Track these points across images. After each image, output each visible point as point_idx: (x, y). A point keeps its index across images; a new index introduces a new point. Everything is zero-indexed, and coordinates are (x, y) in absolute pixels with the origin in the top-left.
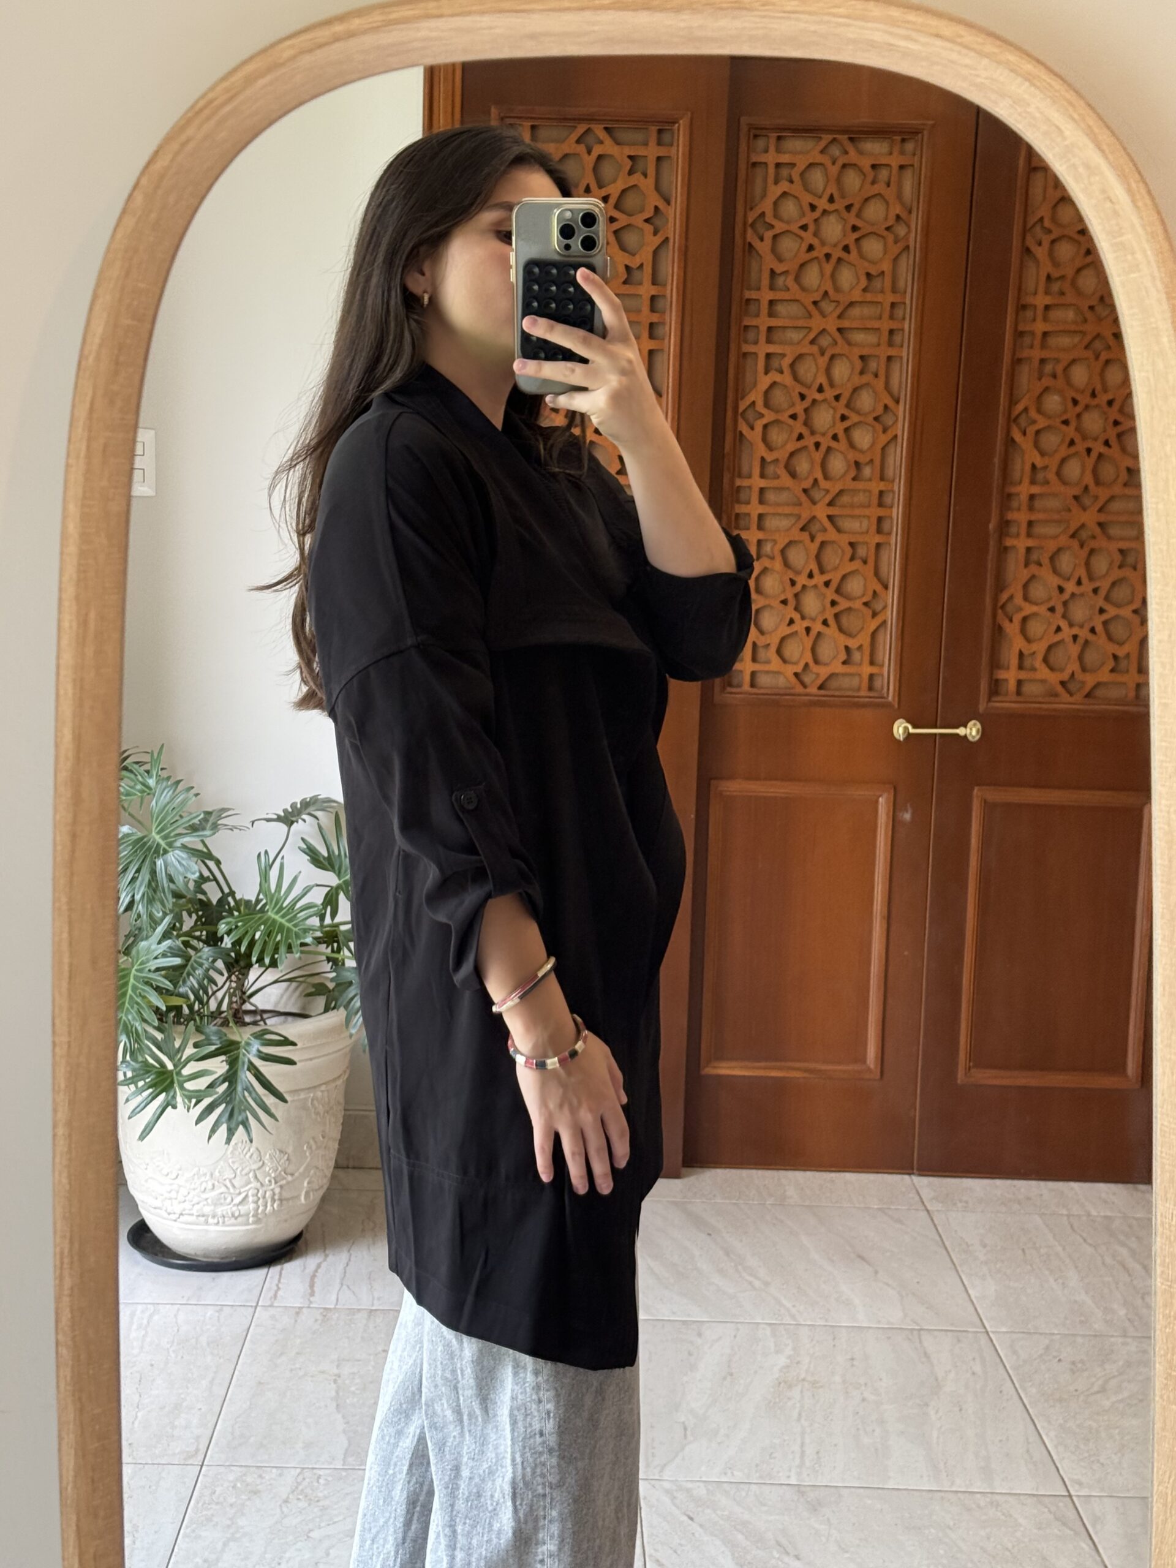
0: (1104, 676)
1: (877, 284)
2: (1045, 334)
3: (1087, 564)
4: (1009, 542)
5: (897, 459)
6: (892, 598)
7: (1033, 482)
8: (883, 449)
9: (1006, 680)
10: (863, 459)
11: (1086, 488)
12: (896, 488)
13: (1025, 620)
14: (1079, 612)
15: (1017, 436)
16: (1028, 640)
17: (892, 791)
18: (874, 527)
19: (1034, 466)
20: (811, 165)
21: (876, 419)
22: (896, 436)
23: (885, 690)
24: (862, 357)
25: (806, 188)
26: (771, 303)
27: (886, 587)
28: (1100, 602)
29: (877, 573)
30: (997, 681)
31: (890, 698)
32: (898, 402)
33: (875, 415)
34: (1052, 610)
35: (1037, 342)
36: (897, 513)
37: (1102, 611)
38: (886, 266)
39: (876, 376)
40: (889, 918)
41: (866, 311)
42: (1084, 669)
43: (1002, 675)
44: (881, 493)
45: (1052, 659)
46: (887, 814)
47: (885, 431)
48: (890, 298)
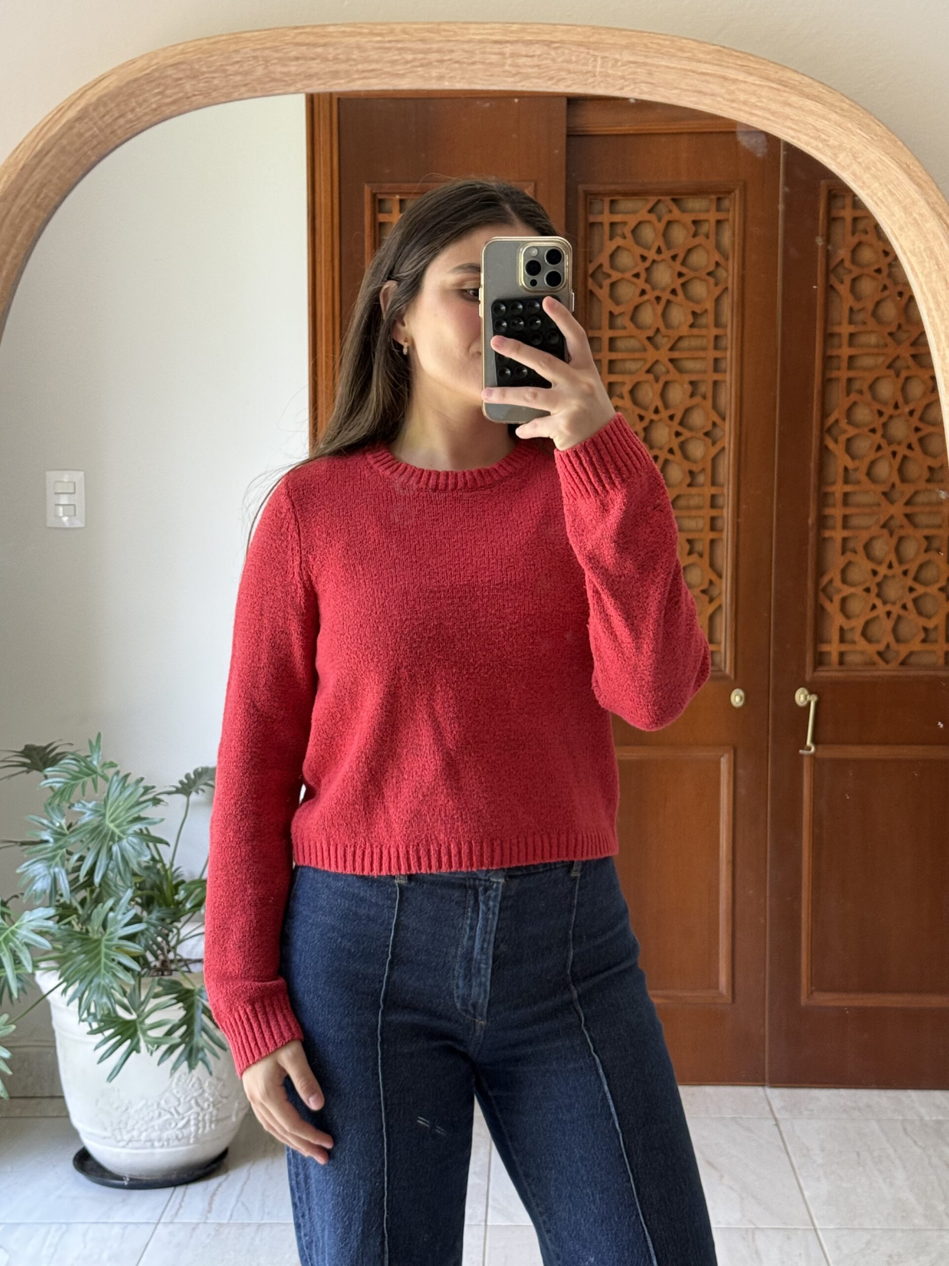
0: (916, 645)
1: (703, 320)
2: (851, 358)
3: (897, 550)
4: (827, 534)
5: (726, 468)
6: (725, 586)
7: (846, 481)
8: (714, 460)
9: (829, 653)
10: (695, 468)
11: (893, 486)
12: (725, 491)
13: (844, 600)
14: (893, 591)
15: (831, 444)
16: (848, 617)
17: (732, 751)
18: (708, 526)
19: (846, 469)
20: (640, 223)
21: (707, 434)
22: (723, 449)
23: (723, 665)
24: (692, 383)
25: (638, 241)
26: (612, 340)
27: (720, 576)
28: (910, 582)
29: (712, 565)
30: (822, 654)
31: (727, 671)
32: (724, 419)
33: (705, 430)
34: (868, 590)
35: (844, 364)
36: (727, 514)
37: (911, 590)
38: (709, 305)
39: (704, 397)
40: (733, 863)
41: (694, 343)
42: (898, 640)
43: (825, 648)
44: (713, 497)
45: (869, 633)
46: (729, 773)
47: (714, 443)
48: (714, 331)
